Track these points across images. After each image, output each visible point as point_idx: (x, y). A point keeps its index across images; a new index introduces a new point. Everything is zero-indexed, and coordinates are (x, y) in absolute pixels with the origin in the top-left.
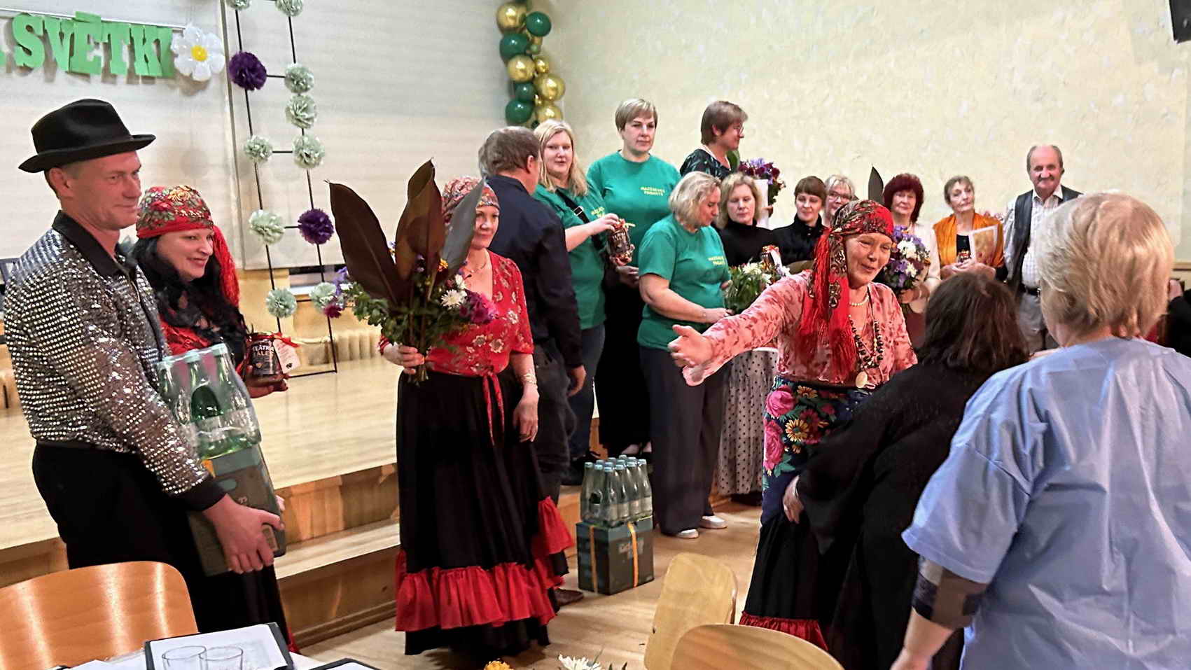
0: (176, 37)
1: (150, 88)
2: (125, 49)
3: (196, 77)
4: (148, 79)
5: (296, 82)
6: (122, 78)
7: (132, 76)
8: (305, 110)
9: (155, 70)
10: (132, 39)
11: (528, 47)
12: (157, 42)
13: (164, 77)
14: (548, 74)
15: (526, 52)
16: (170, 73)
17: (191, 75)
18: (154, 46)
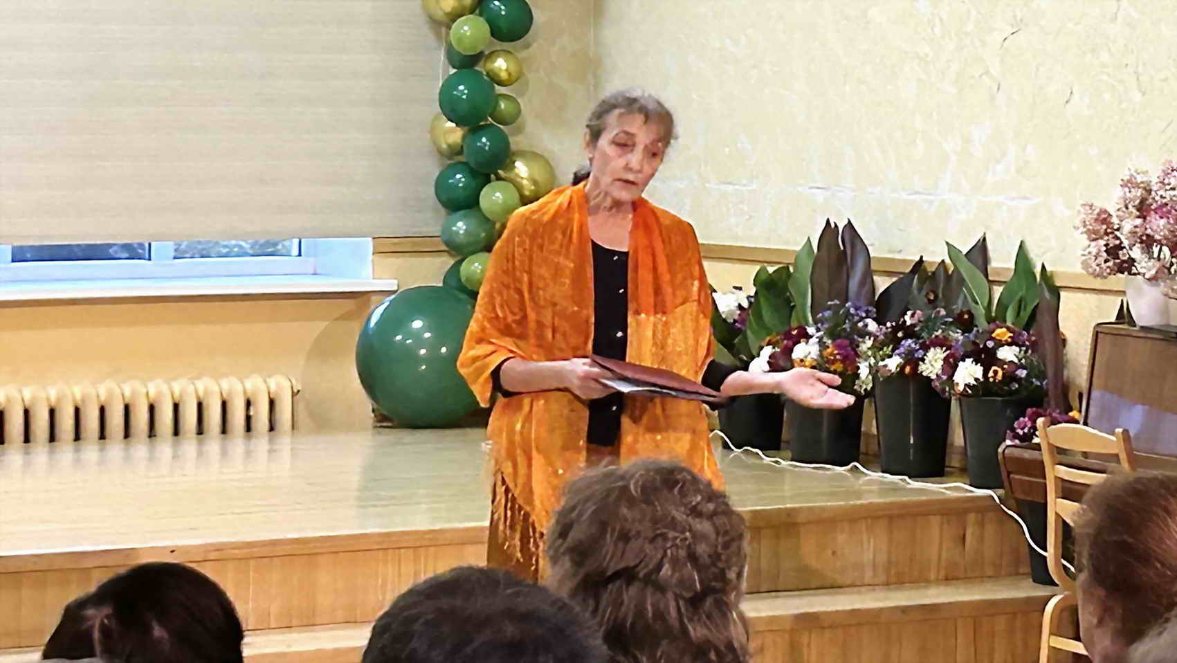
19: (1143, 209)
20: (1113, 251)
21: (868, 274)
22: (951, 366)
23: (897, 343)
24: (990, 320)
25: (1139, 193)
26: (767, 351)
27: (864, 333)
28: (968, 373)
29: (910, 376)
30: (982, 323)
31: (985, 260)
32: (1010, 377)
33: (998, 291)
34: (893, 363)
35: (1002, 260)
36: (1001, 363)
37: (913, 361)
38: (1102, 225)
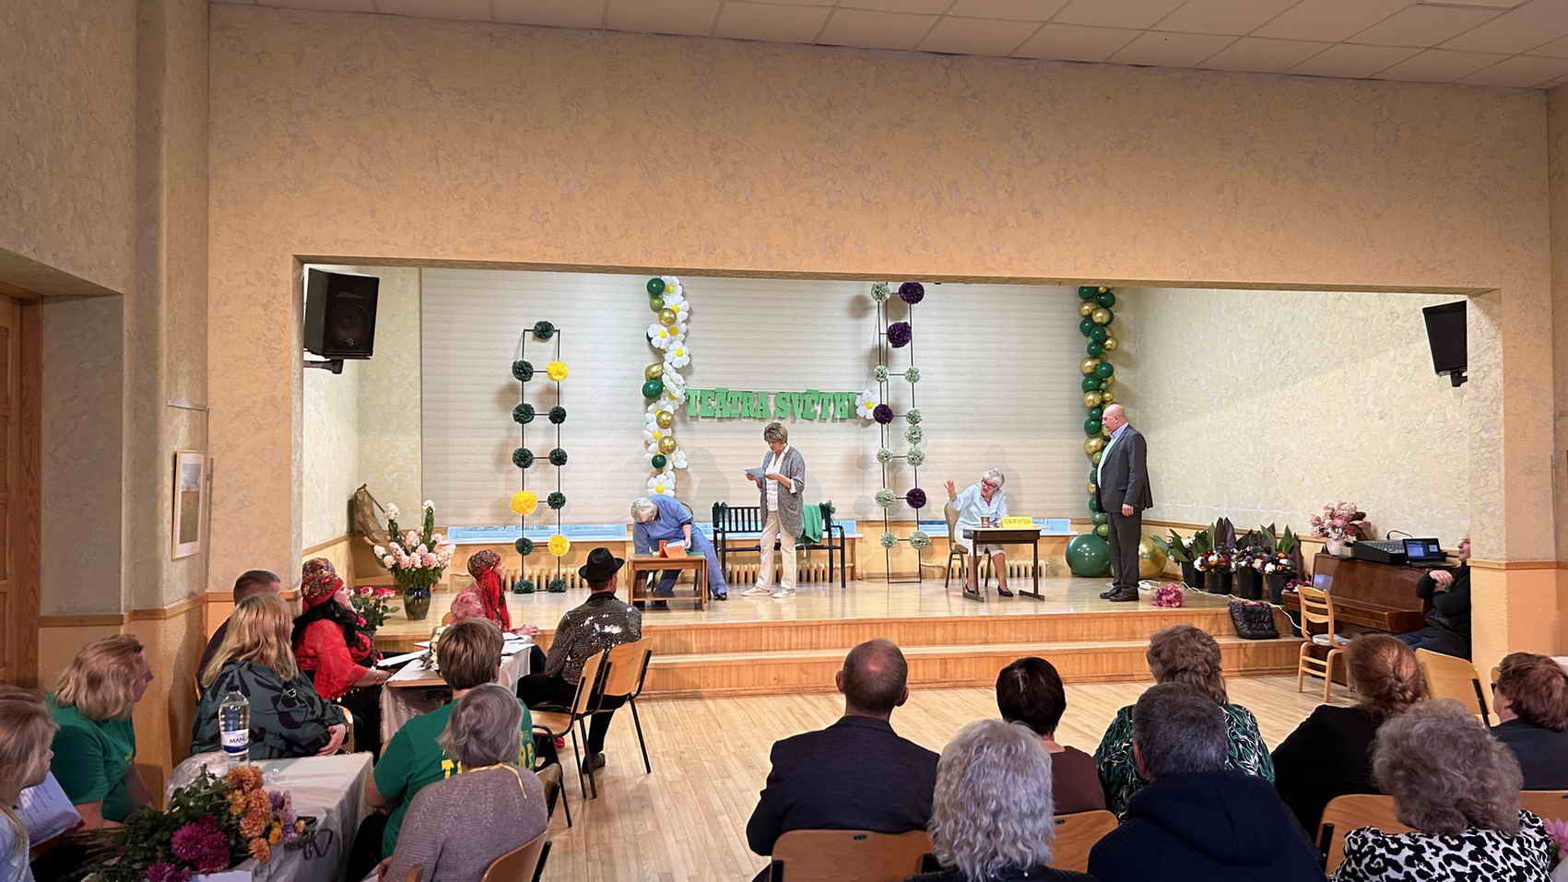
0: (859, 396)
1: (844, 424)
2: (832, 404)
3: (867, 417)
4: (842, 420)
5: (913, 419)
6: (829, 420)
7: (834, 420)
8: (915, 433)
9: (846, 416)
10: (834, 400)
11: (1099, 385)
12: (848, 400)
13: (850, 417)
14: (1112, 402)
15: (1096, 389)
16: (852, 414)
17: (865, 417)
18: (846, 403)
19: (1332, 516)
20: (1322, 530)
21: (1234, 534)
22: (1264, 565)
23: (1245, 557)
24: (1276, 550)
25: (1330, 511)
26: (1200, 558)
27: (1233, 553)
28: (1270, 568)
29: (1249, 567)
30: (1274, 552)
31: (1274, 531)
32: (1284, 569)
33: (1279, 541)
34: (1243, 563)
35: (1281, 531)
36: (1281, 564)
37: (1250, 562)
38: (1318, 522)
